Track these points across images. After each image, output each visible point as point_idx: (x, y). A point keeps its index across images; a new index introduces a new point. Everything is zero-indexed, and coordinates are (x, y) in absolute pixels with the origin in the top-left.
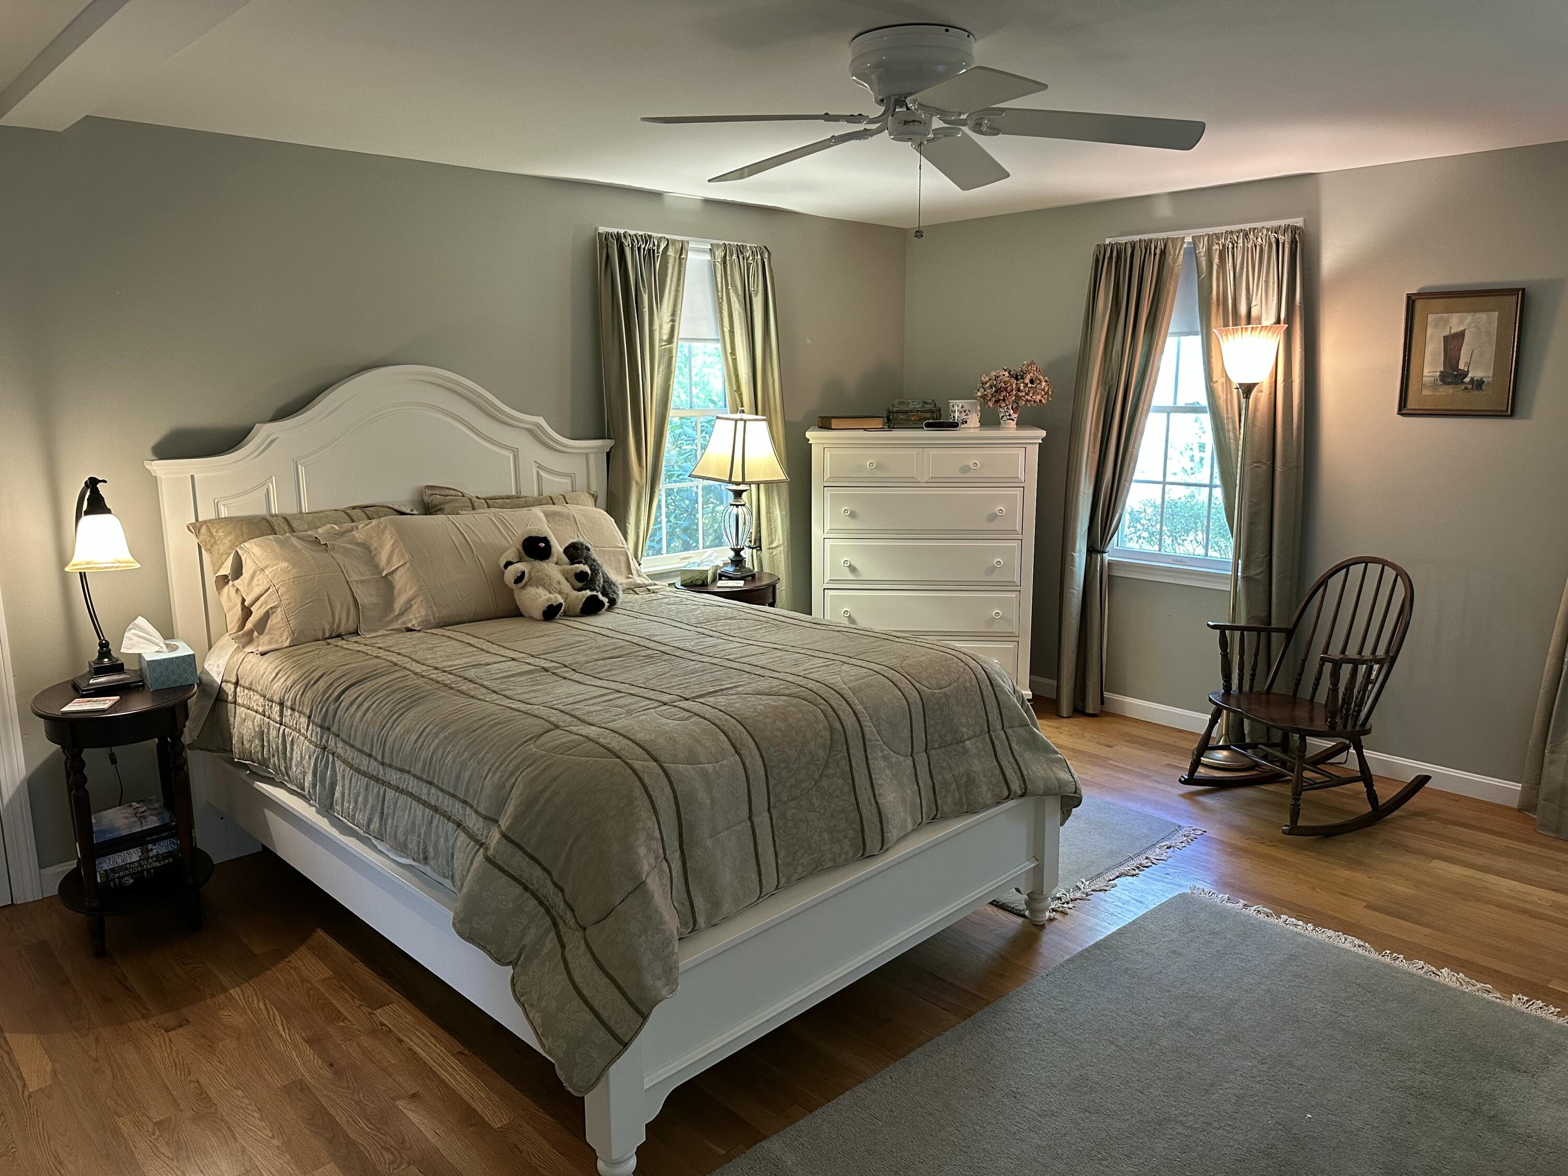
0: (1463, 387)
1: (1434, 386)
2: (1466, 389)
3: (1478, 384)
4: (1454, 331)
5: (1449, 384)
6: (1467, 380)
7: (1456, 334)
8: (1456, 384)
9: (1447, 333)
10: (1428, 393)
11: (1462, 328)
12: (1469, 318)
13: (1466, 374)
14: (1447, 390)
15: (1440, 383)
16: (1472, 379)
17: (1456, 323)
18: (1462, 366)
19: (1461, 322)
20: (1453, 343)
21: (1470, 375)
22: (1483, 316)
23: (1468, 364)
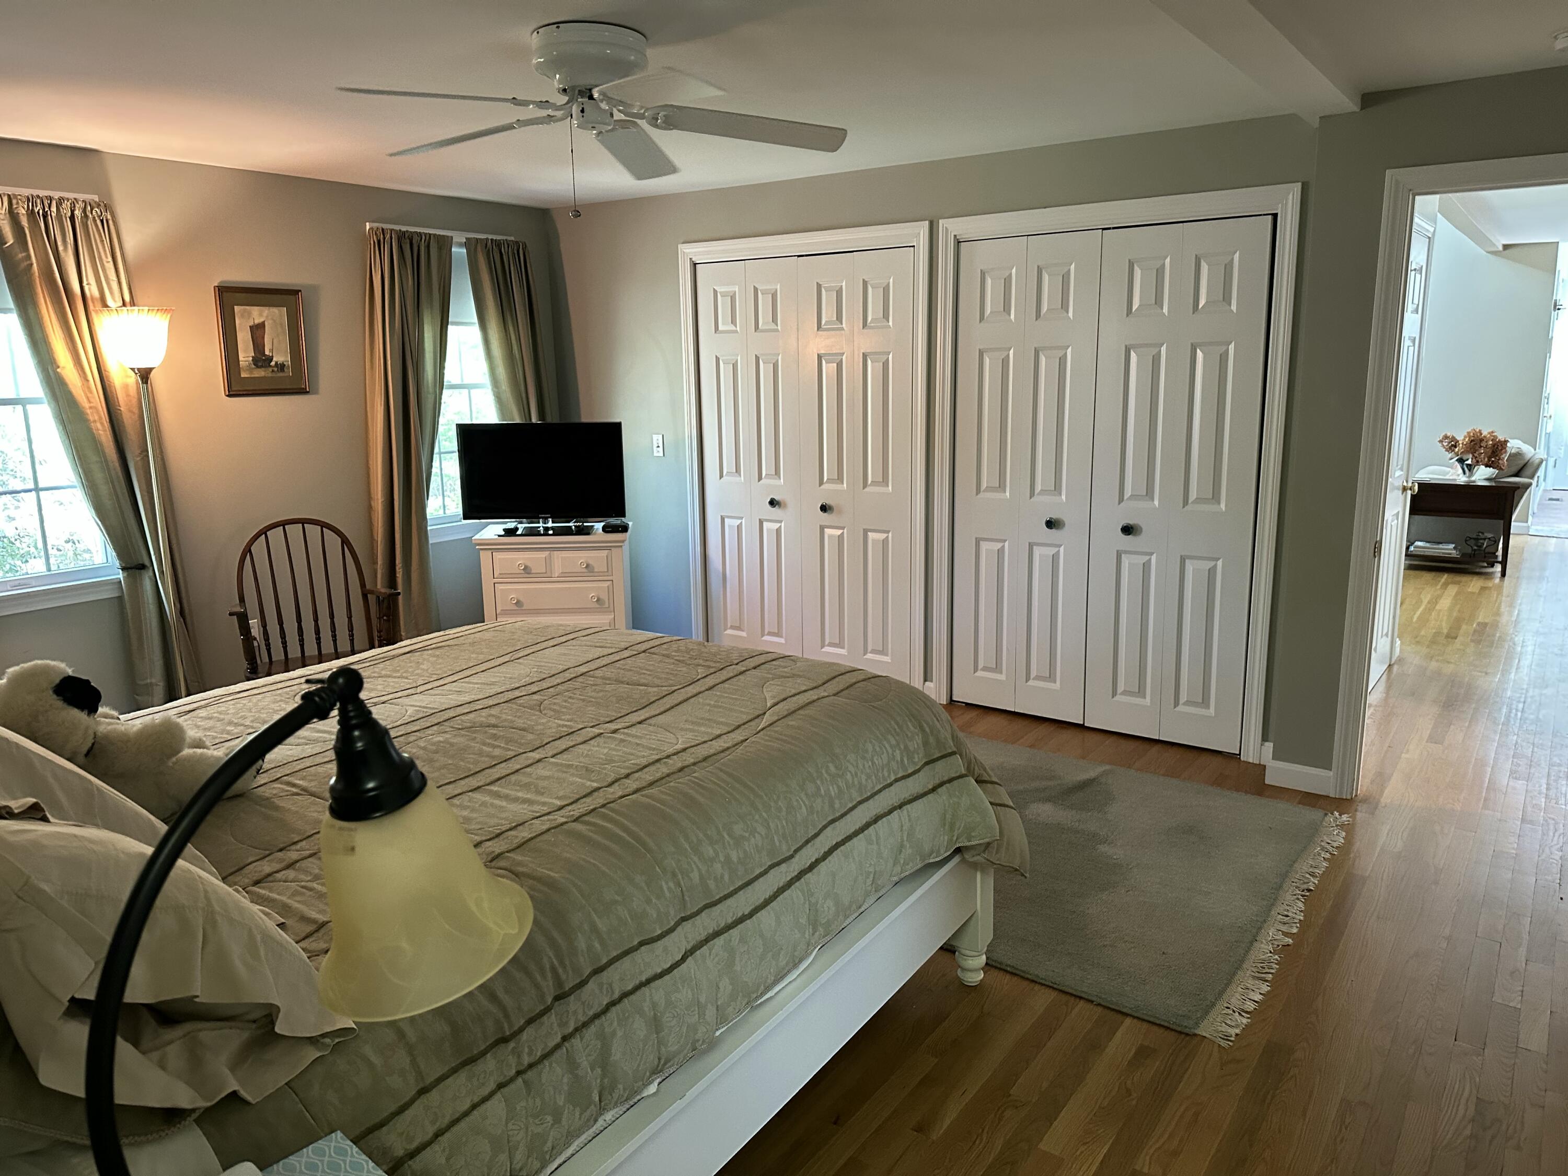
0: (271, 369)
1: (249, 369)
2: (273, 371)
3: (281, 367)
4: (257, 322)
5: (261, 367)
6: (273, 363)
7: (259, 324)
8: (265, 367)
9: (252, 324)
10: (246, 376)
11: (262, 320)
12: (266, 311)
13: (271, 359)
14: (260, 373)
15: (253, 366)
16: (276, 363)
17: (258, 314)
18: (267, 353)
19: (261, 315)
20: (257, 331)
21: (274, 359)
22: (275, 310)
23: (272, 351)
